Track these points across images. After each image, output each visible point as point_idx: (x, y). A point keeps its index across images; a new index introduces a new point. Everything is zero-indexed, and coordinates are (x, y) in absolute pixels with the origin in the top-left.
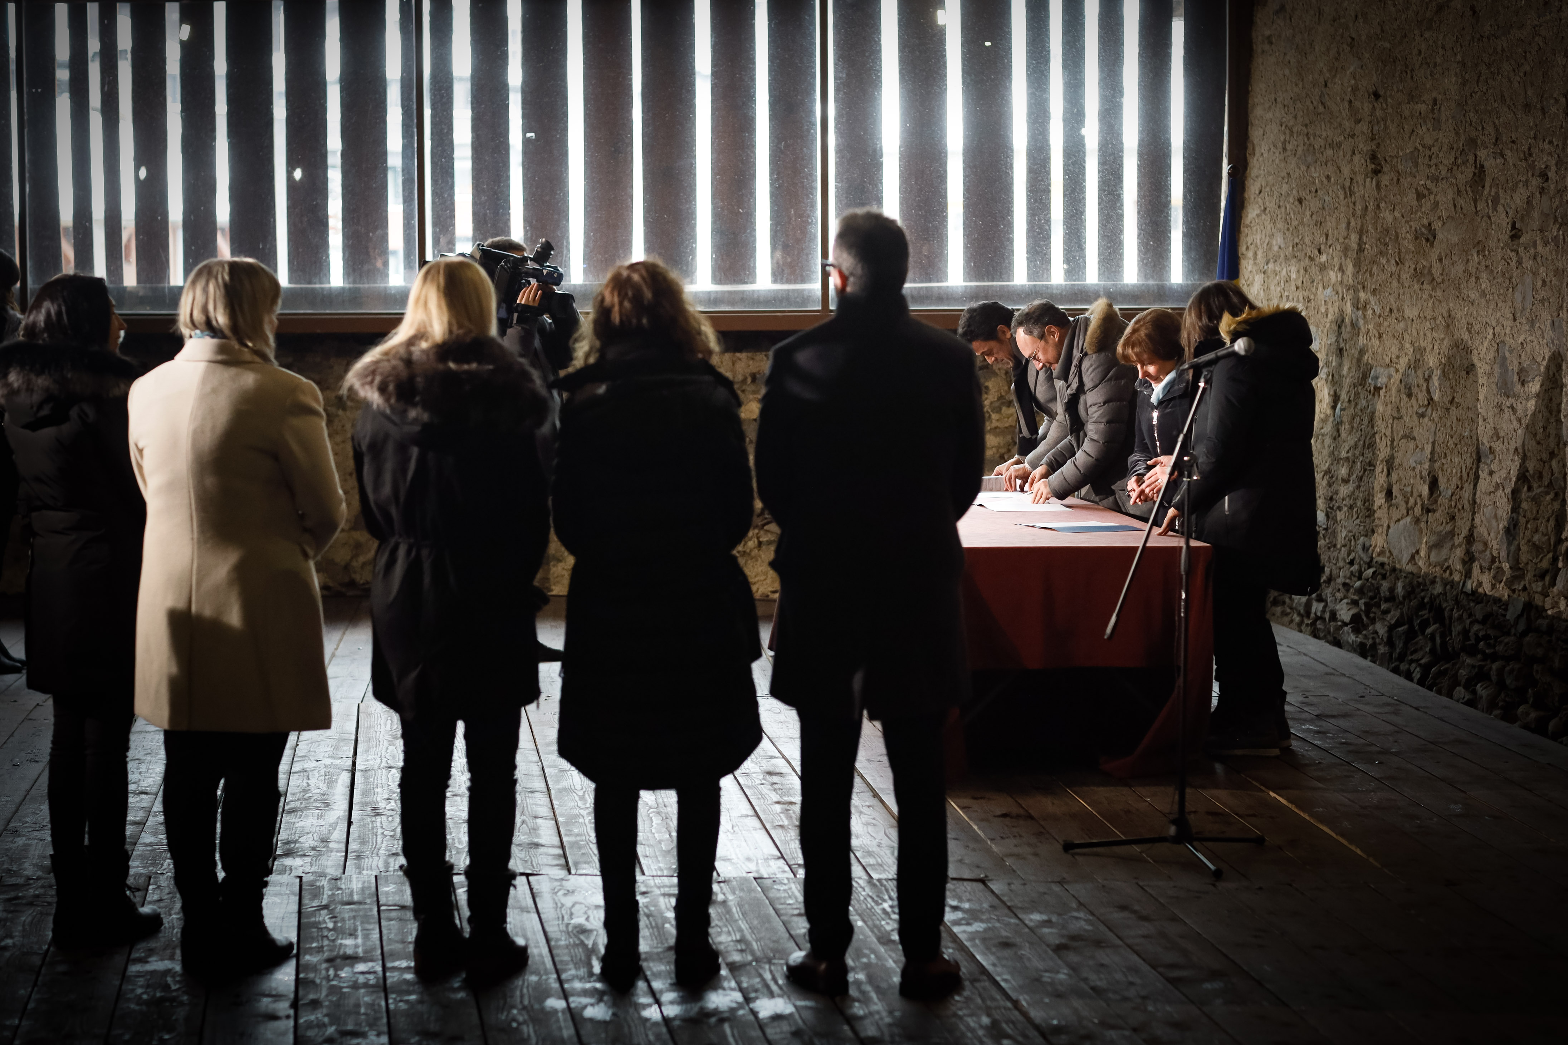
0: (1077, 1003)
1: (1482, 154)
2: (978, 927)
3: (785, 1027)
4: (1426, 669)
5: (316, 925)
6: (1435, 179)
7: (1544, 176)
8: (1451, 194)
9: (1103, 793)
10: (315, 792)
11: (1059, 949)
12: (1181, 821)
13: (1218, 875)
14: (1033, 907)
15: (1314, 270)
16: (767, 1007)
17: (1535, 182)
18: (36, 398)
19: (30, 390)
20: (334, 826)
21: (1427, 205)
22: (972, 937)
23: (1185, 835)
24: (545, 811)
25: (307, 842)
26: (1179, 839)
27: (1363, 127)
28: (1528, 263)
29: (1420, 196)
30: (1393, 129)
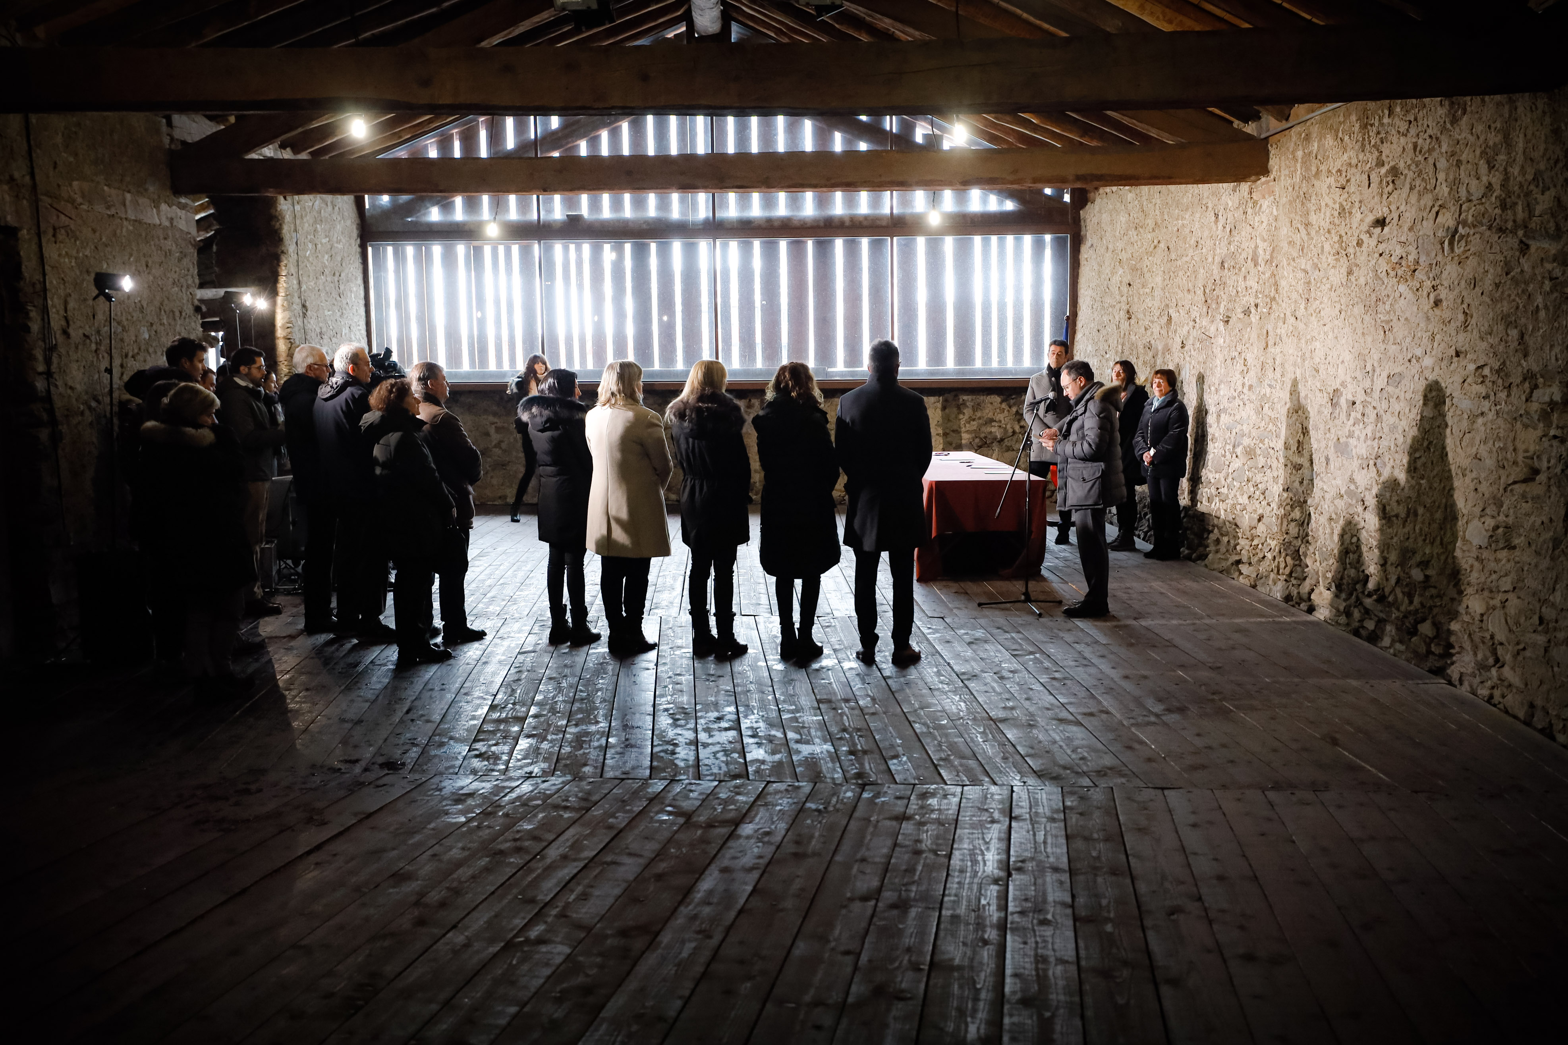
0: (973, 663)
1: (1171, 311)
2: (938, 635)
3: (854, 672)
4: (1146, 533)
5: (667, 635)
6: (1152, 322)
7: (1194, 321)
8: (1158, 328)
9: (999, 584)
10: (668, 584)
11: (970, 644)
12: (1026, 594)
13: (1040, 615)
14: (962, 627)
15: (1104, 361)
16: (846, 665)
17: (1192, 323)
18: (544, 419)
19: (541, 415)
20: (675, 598)
21: (1149, 333)
22: (935, 639)
23: (1028, 599)
24: (764, 591)
25: (664, 603)
26: (1025, 601)
27: (1124, 298)
28: (1188, 359)
29: (1146, 329)
30: (1136, 300)
